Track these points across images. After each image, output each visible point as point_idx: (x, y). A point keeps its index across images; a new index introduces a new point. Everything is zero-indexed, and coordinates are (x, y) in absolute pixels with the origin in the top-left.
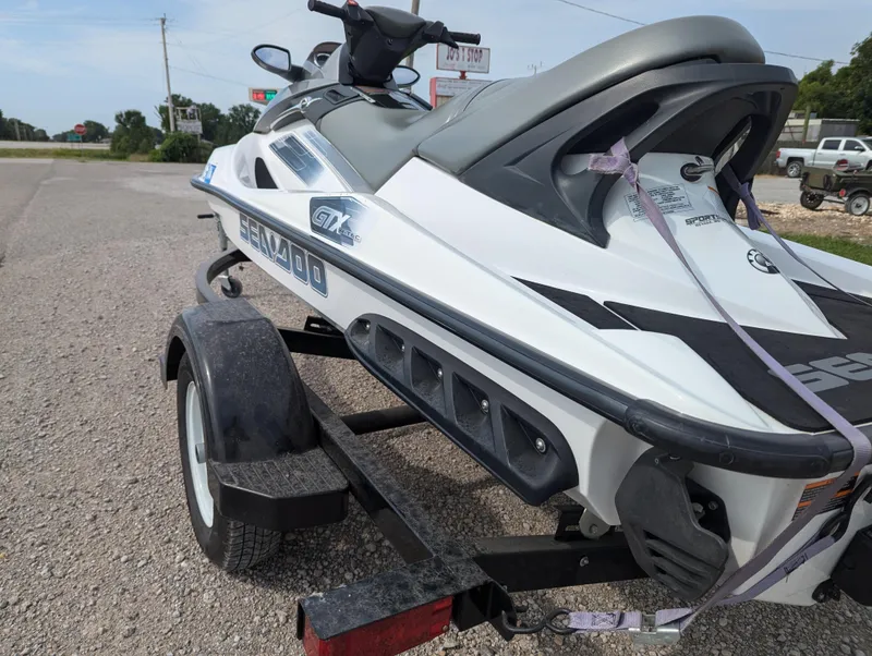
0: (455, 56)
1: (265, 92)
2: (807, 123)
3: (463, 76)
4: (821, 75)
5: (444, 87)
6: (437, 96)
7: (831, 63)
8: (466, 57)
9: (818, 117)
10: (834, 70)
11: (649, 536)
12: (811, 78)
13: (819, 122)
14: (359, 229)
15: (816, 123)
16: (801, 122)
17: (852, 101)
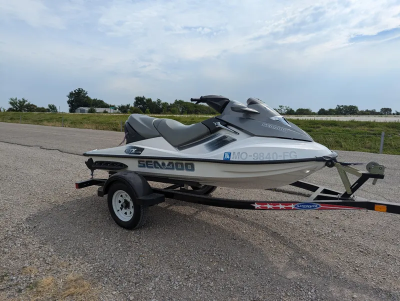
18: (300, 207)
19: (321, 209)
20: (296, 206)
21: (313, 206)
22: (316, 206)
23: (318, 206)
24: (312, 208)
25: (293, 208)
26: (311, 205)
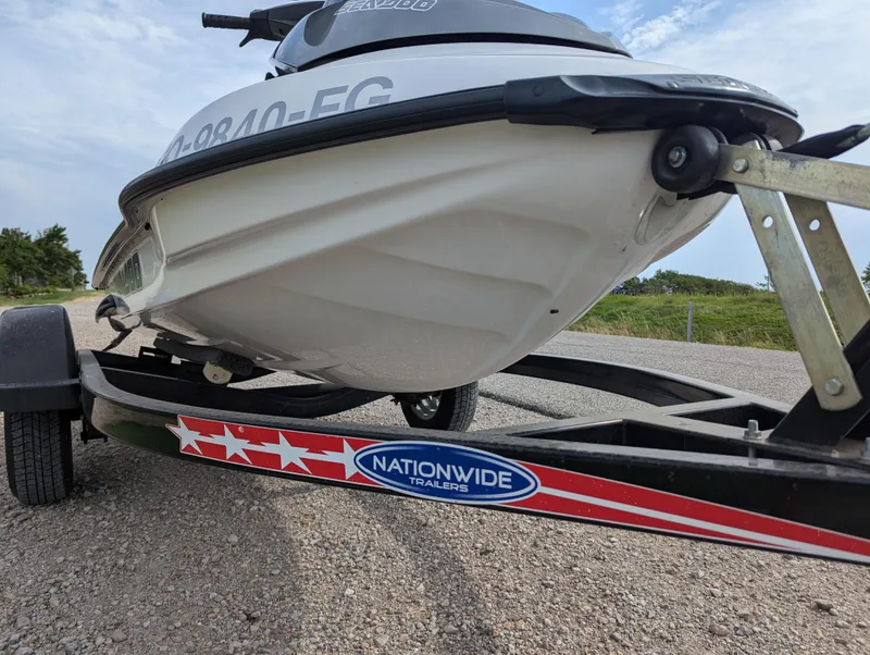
18: (394, 475)
19: (541, 508)
20: (367, 461)
21: (480, 476)
22: (501, 479)
23: (518, 482)
24: (475, 488)
25: (350, 471)
26: (467, 463)
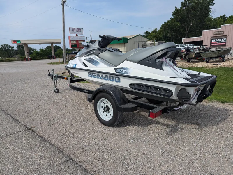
0: (74, 30)
1: (16, 41)
2: (155, 43)
3: (77, 35)
4: (155, 31)
5: (72, 38)
6: (71, 41)
7: (156, 29)
8: (77, 31)
9: (157, 41)
10: (157, 30)
11: (183, 97)
12: (153, 32)
13: (157, 42)
14: (128, 71)
15: (156, 42)
16: (154, 42)
17: (162, 37)
